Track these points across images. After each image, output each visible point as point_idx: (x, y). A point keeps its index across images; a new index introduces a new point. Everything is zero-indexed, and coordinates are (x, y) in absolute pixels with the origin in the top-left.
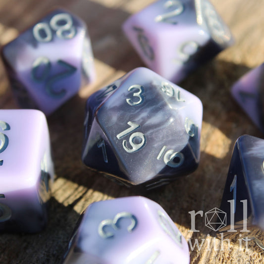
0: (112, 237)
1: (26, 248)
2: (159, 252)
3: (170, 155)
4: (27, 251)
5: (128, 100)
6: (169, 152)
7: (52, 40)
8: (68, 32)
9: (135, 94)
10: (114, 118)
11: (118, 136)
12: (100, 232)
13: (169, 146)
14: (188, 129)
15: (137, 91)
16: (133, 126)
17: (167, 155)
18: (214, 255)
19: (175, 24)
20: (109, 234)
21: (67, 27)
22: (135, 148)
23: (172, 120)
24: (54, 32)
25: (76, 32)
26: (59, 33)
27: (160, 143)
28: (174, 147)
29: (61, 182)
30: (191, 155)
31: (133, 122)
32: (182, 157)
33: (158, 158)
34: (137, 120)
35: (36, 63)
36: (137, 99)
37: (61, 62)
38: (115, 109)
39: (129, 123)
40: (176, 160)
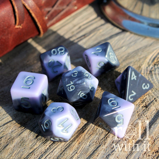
0: (55, 112)
1: (34, 118)
2: (68, 119)
3: (83, 95)
4: (34, 119)
5: (72, 75)
6: (82, 93)
7: (56, 55)
8: (62, 53)
9: (75, 74)
10: (67, 80)
11: (67, 86)
12: (52, 110)
13: (82, 92)
14: (90, 88)
15: (76, 73)
16: (72, 83)
17: (82, 94)
18: (91, 129)
19: (98, 55)
20: (54, 111)
21: (63, 51)
22: (71, 90)
23: (85, 83)
24: (58, 52)
25: (65, 53)
26: (59, 53)
27: (79, 90)
28: (84, 92)
29: (50, 101)
30: (90, 96)
31: (72, 82)
32: (87, 96)
33: (78, 94)
34: (73, 81)
35: (50, 61)
36: (75, 75)
37: (58, 62)
38: (67, 77)
39: (71, 82)
40: (84, 96)
